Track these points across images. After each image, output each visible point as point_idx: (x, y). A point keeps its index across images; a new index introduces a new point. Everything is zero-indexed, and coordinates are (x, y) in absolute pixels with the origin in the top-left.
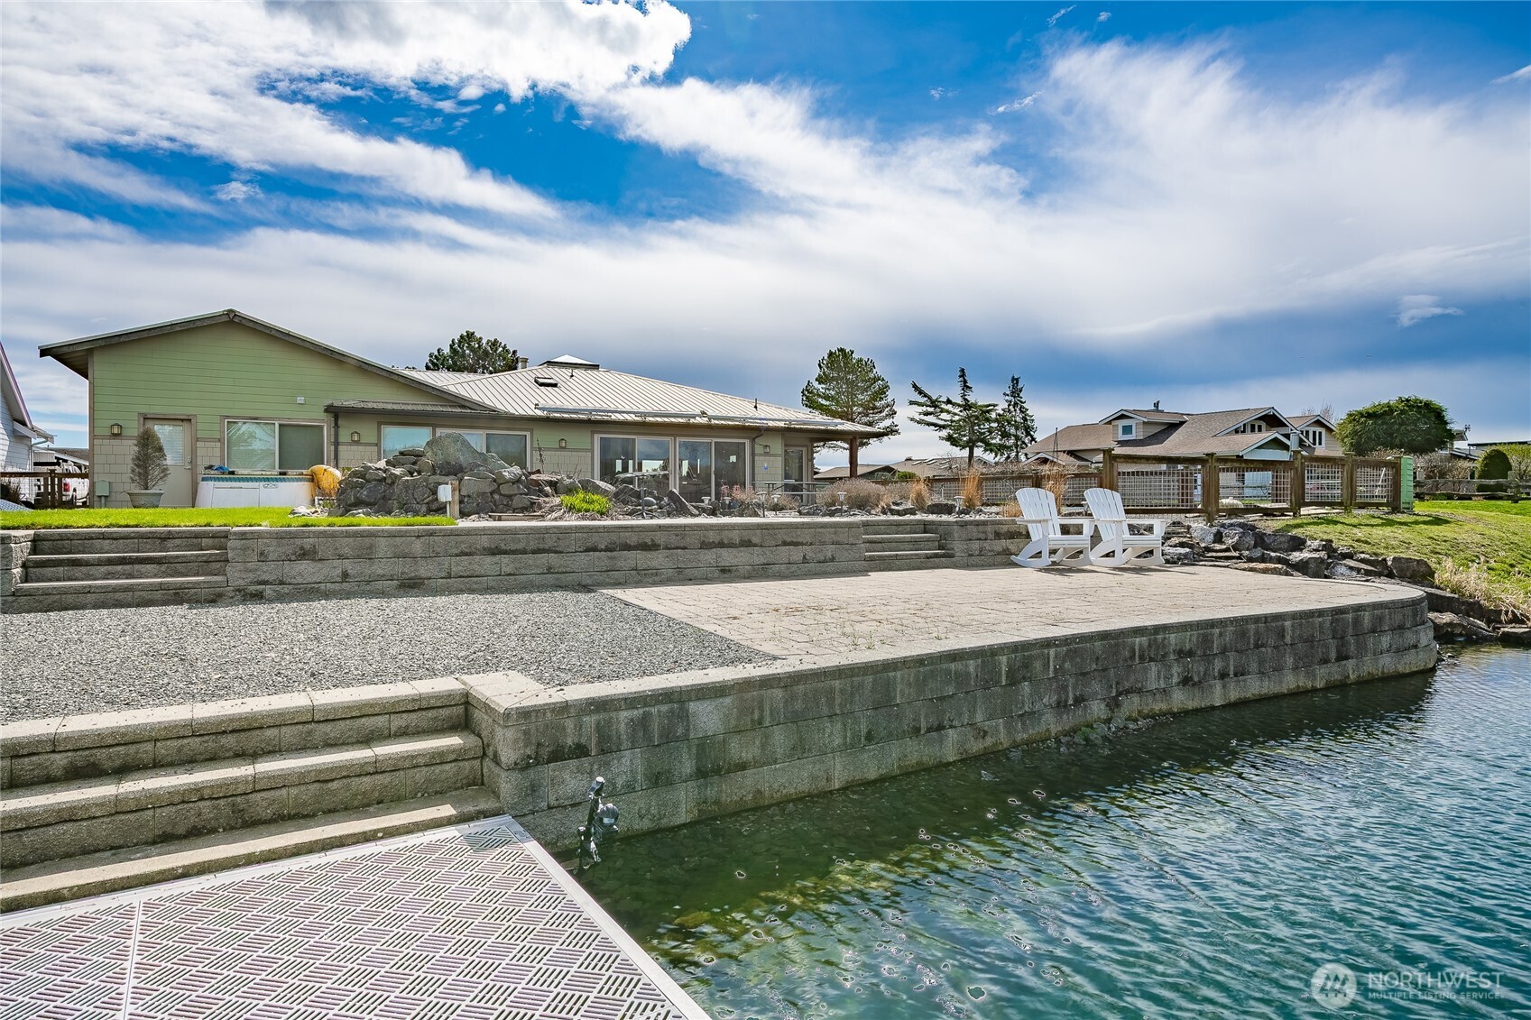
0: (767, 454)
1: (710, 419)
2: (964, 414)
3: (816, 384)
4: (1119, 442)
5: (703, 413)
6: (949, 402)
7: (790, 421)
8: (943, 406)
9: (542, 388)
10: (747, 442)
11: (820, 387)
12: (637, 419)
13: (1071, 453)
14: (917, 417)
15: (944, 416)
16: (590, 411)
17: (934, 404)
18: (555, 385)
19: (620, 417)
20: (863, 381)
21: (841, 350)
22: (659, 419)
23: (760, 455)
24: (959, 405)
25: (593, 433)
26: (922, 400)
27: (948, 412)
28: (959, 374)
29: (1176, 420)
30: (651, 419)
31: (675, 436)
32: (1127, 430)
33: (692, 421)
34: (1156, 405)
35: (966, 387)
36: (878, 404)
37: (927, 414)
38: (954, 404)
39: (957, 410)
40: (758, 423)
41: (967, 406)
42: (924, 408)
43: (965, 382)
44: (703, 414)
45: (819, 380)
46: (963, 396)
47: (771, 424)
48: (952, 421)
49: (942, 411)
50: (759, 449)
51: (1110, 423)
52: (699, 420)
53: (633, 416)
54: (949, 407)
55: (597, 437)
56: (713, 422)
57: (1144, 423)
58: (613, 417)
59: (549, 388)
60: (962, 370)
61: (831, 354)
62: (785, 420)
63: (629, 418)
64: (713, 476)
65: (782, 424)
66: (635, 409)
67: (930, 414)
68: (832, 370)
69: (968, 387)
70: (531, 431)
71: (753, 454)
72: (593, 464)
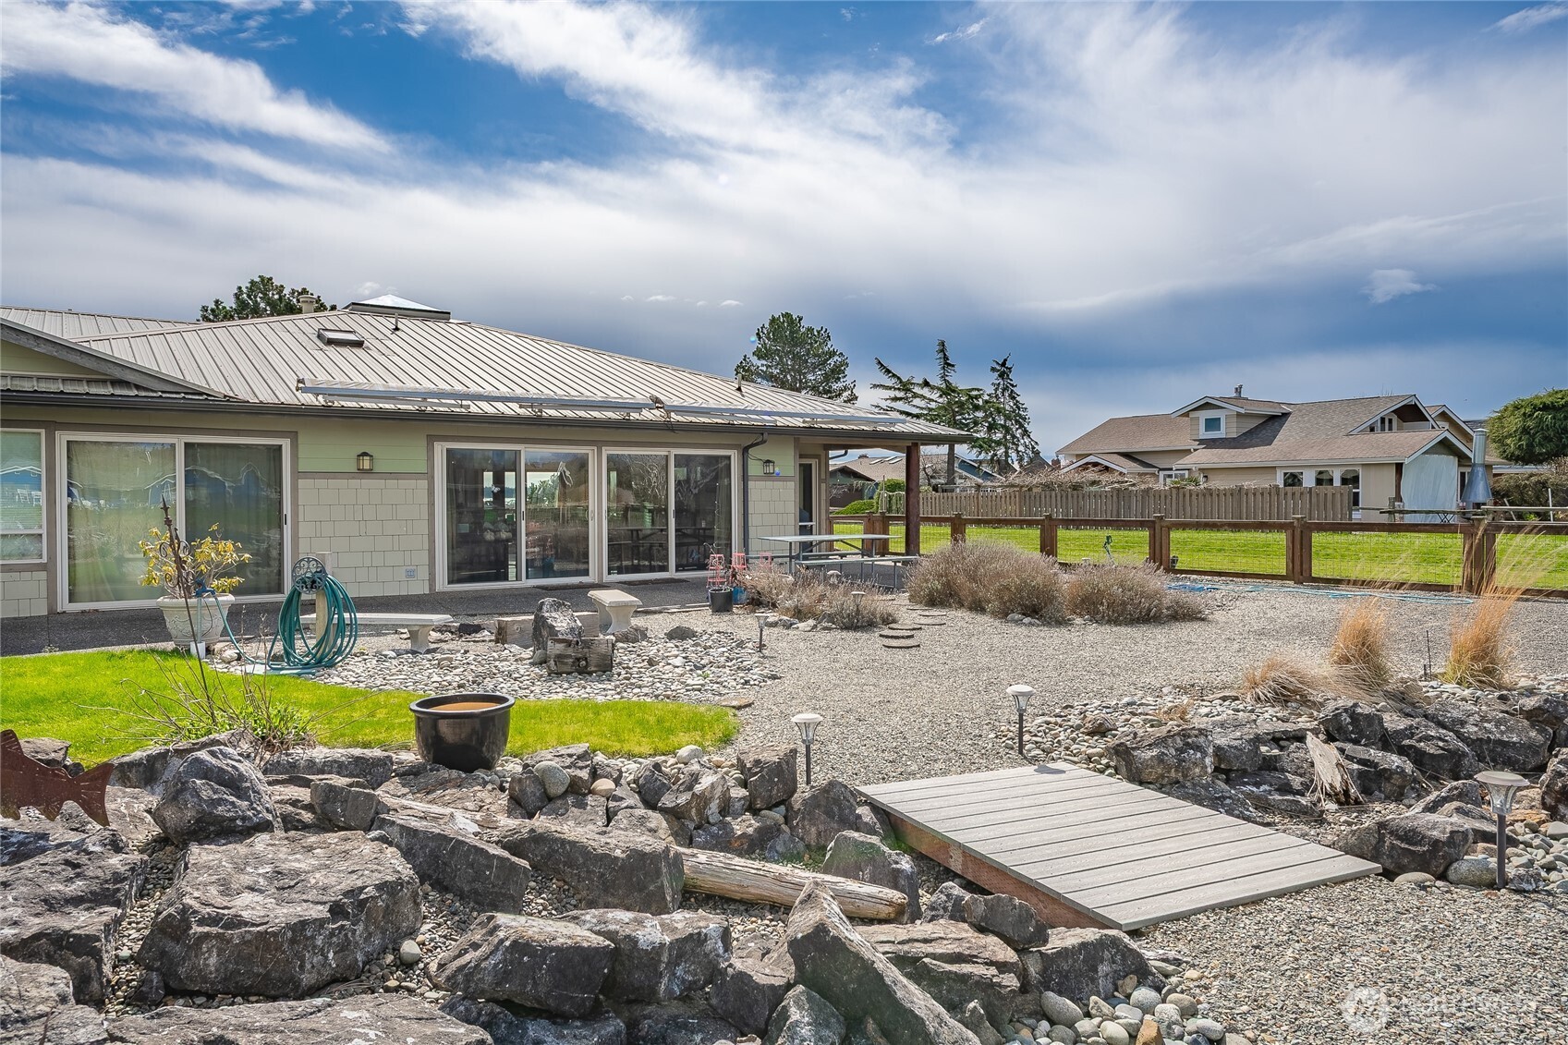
0: (768, 476)
1: (668, 412)
2: (944, 400)
3: (755, 360)
4: (1201, 442)
5: (657, 400)
6: (926, 384)
7: (813, 417)
8: (916, 390)
9: (331, 350)
10: (734, 455)
11: (759, 363)
12: (522, 412)
13: (1127, 456)
14: (884, 404)
15: (917, 402)
16: (426, 395)
17: (906, 387)
18: (359, 344)
19: (487, 408)
20: (815, 355)
21: (787, 315)
22: (568, 413)
23: (758, 478)
24: (939, 389)
25: (432, 439)
26: (890, 382)
27: (923, 397)
28: (938, 348)
29: (1277, 412)
30: (553, 413)
31: (599, 444)
32: (1212, 424)
33: (634, 416)
34: (1238, 390)
35: (947, 364)
36: (835, 386)
37: (895, 399)
38: (933, 388)
39: (935, 396)
40: (756, 420)
41: (949, 390)
42: (892, 394)
43: (946, 358)
44: (657, 402)
45: (758, 354)
46: (943, 377)
47: (781, 422)
48: (930, 410)
49: (916, 395)
50: (755, 468)
51: (1186, 414)
52: (647, 415)
53: (515, 406)
54: (925, 392)
55: (440, 449)
56: (675, 417)
57: (1239, 415)
58: (474, 409)
59: (345, 351)
60: (943, 344)
61: (773, 320)
62: (807, 415)
63: (508, 412)
64: (672, 521)
65: (798, 422)
66: (519, 392)
67: (900, 399)
68: (774, 340)
69: (949, 365)
70: (294, 436)
71: (745, 478)
72: (431, 504)
